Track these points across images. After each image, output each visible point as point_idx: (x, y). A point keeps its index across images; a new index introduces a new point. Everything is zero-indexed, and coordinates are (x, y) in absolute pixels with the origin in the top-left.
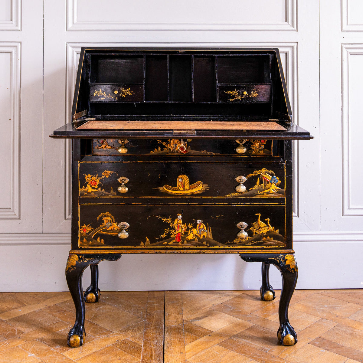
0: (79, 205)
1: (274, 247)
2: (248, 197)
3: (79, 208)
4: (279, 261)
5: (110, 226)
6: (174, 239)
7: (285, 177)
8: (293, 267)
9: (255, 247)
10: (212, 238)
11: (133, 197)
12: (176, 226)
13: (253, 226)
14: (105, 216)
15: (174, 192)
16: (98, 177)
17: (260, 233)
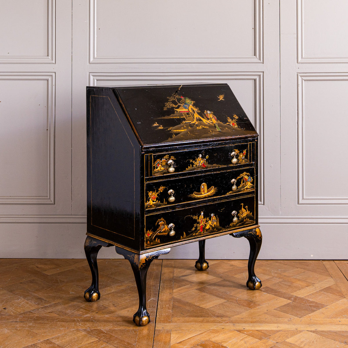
0: (145, 216)
1: (249, 225)
2: (237, 193)
3: (145, 218)
4: (254, 233)
5: (164, 228)
6: (199, 230)
7: (255, 176)
8: (260, 236)
9: (240, 227)
10: (219, 225)
11: (177, 204)
12: (200, 221)
13: (239, 213)
14: (161, 221)
15: (199, 196)
16: (156, 192)
17: (243, 216)
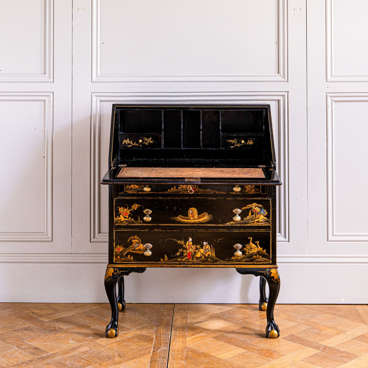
0: (114, 231)
1: (262, 263)
2: (242, 225)
3: (114, 233)
4: (266, 273)
5: (138, 246)
6: (186, 256)
7: (271, 210)
8: (277, 278)
9: (248, 263)
10: (215, 256)
11: (155, 225)
12: (187, 247)
13: (246, 247)
14: (134, 239)
15: (186, 221)
16: (129, 209)
17: (252, 252)
